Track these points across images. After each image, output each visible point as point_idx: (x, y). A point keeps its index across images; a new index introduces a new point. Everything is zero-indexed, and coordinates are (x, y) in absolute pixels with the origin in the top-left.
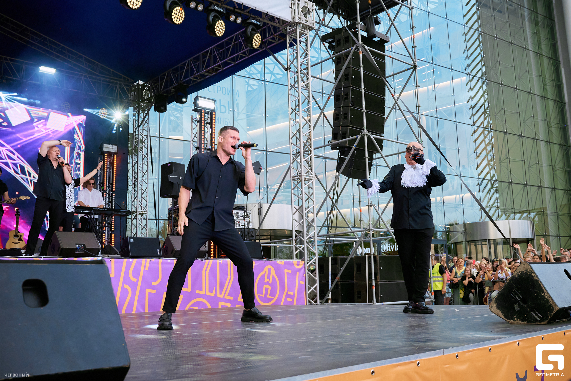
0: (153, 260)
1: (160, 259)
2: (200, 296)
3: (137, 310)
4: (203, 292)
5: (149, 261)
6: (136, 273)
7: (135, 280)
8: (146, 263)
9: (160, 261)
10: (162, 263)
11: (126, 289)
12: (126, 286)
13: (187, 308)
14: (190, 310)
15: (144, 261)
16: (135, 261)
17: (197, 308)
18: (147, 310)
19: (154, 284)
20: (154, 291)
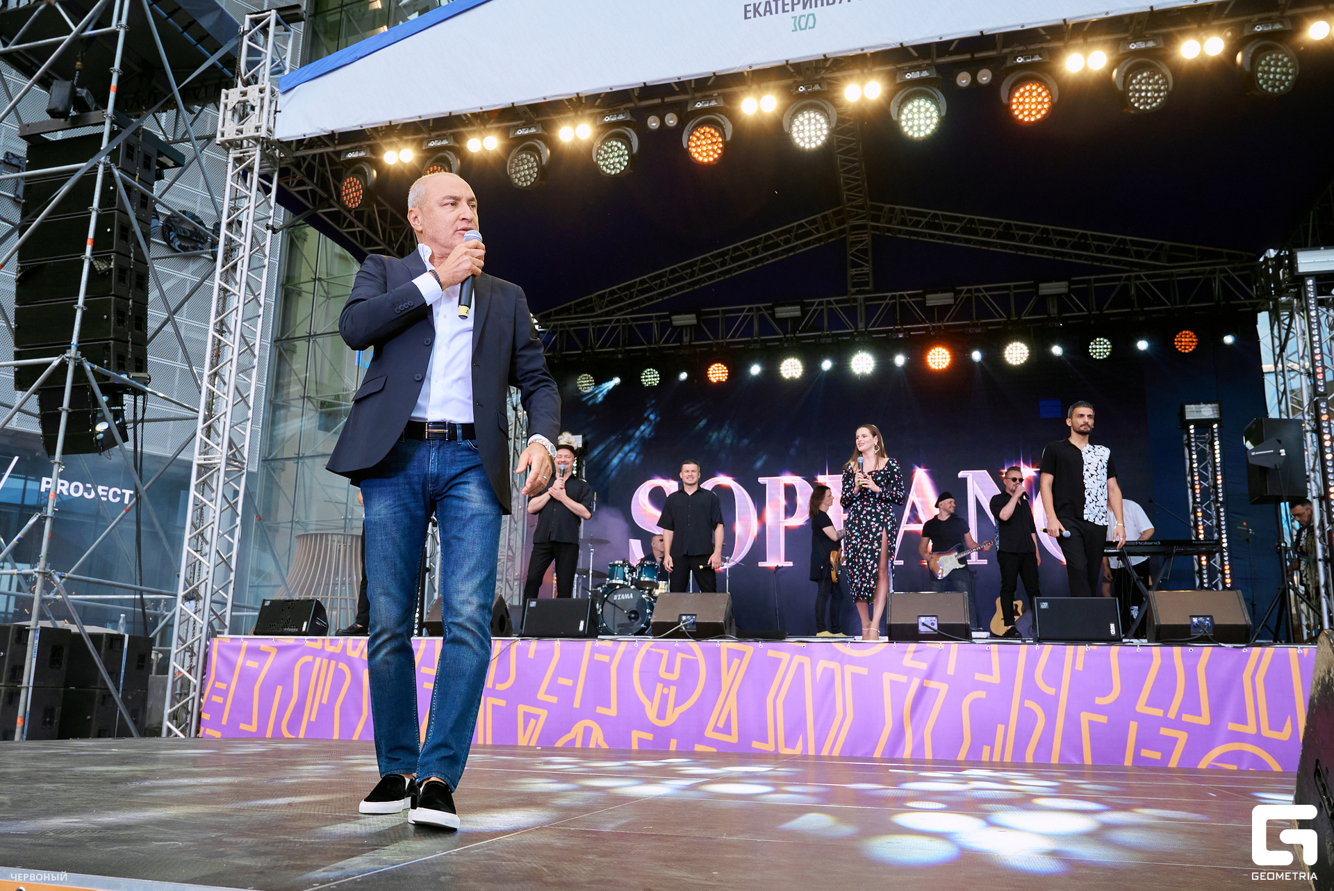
0: (1094, 647)
1: (1112, 645)
2: (1240, 737)
3: (1061, 757)
4: (1250, 729)
5: (1082, 649)
6: (1053, 677)
7: (1051, 691)
8: (1075, 655)
9: (1115, 650)
10: (1119, 654)
11: (1030, 710)
12: (1029, 704)
13: (1203, 765)
14: (1212, 770)
15: (1070, 649)
16: (1048, 648)
17: (1234, 767)
18: (1088, 760)
19: (1100, 701)
20: (1103, 719)
